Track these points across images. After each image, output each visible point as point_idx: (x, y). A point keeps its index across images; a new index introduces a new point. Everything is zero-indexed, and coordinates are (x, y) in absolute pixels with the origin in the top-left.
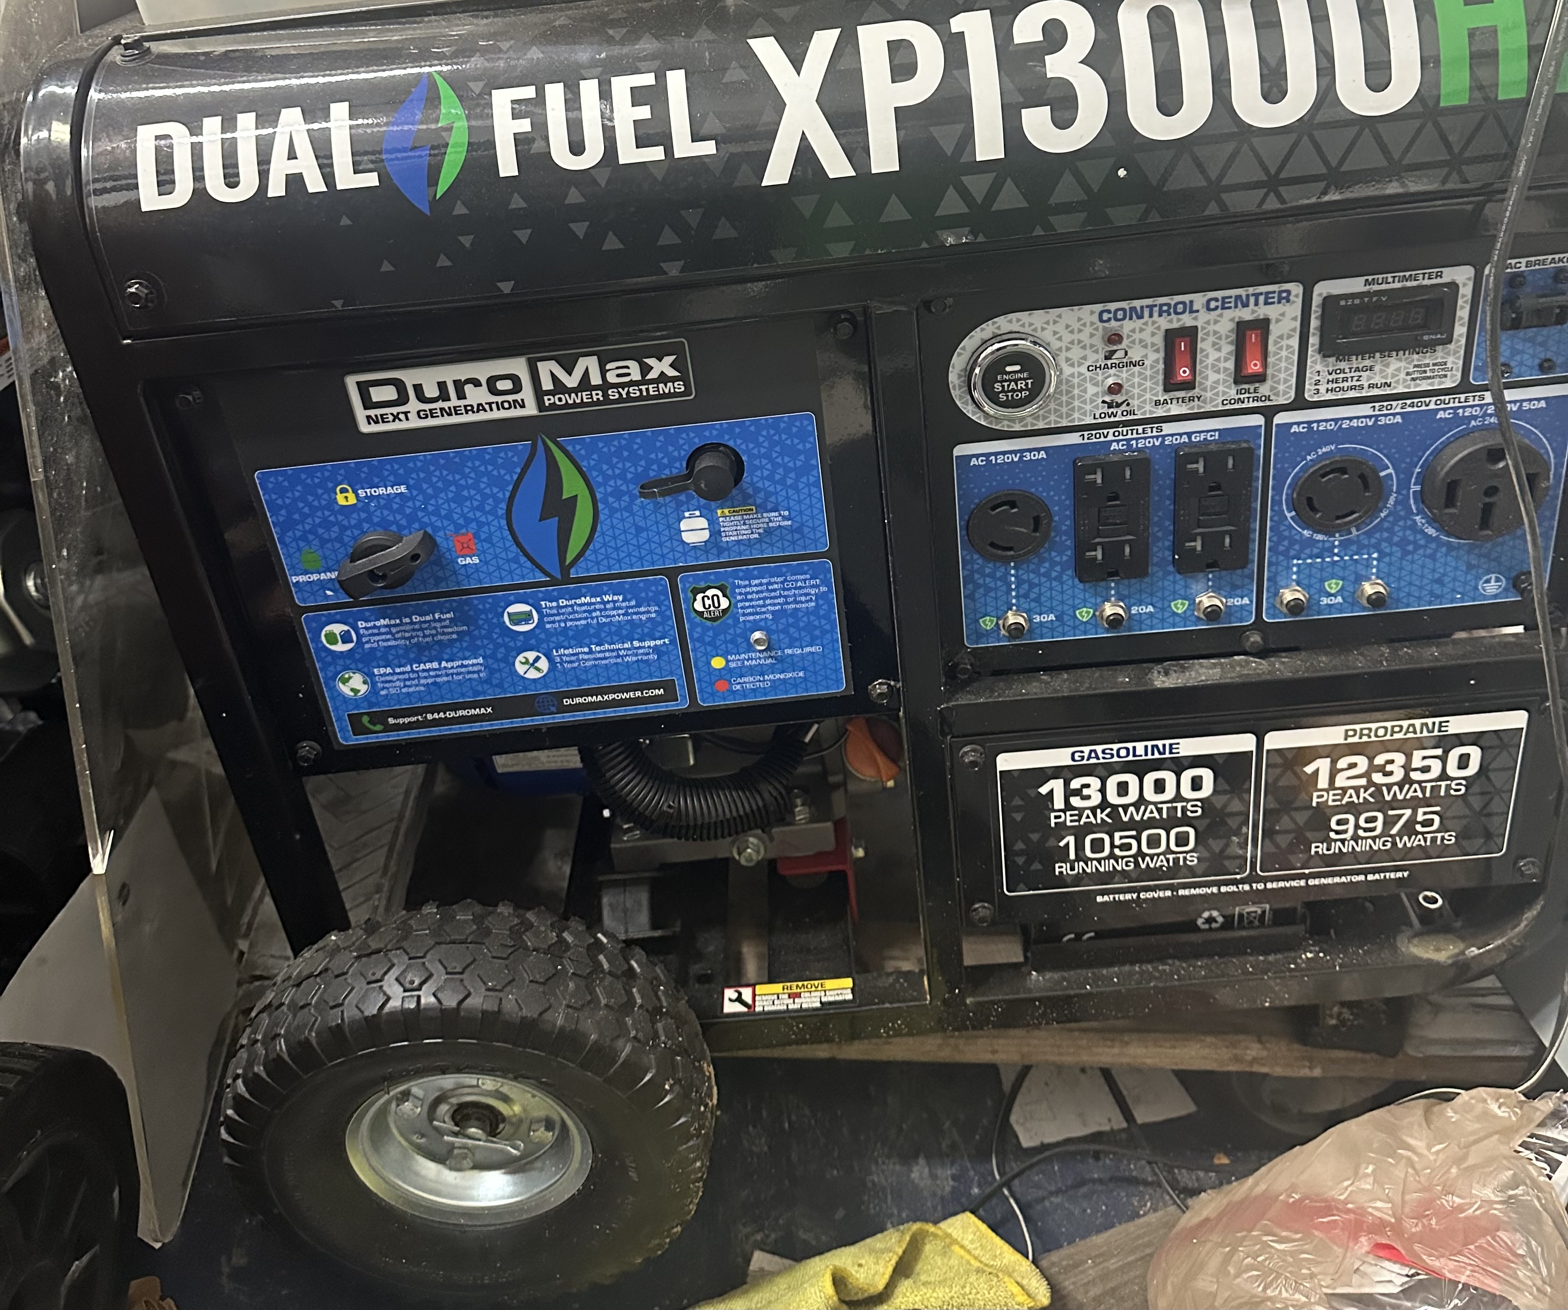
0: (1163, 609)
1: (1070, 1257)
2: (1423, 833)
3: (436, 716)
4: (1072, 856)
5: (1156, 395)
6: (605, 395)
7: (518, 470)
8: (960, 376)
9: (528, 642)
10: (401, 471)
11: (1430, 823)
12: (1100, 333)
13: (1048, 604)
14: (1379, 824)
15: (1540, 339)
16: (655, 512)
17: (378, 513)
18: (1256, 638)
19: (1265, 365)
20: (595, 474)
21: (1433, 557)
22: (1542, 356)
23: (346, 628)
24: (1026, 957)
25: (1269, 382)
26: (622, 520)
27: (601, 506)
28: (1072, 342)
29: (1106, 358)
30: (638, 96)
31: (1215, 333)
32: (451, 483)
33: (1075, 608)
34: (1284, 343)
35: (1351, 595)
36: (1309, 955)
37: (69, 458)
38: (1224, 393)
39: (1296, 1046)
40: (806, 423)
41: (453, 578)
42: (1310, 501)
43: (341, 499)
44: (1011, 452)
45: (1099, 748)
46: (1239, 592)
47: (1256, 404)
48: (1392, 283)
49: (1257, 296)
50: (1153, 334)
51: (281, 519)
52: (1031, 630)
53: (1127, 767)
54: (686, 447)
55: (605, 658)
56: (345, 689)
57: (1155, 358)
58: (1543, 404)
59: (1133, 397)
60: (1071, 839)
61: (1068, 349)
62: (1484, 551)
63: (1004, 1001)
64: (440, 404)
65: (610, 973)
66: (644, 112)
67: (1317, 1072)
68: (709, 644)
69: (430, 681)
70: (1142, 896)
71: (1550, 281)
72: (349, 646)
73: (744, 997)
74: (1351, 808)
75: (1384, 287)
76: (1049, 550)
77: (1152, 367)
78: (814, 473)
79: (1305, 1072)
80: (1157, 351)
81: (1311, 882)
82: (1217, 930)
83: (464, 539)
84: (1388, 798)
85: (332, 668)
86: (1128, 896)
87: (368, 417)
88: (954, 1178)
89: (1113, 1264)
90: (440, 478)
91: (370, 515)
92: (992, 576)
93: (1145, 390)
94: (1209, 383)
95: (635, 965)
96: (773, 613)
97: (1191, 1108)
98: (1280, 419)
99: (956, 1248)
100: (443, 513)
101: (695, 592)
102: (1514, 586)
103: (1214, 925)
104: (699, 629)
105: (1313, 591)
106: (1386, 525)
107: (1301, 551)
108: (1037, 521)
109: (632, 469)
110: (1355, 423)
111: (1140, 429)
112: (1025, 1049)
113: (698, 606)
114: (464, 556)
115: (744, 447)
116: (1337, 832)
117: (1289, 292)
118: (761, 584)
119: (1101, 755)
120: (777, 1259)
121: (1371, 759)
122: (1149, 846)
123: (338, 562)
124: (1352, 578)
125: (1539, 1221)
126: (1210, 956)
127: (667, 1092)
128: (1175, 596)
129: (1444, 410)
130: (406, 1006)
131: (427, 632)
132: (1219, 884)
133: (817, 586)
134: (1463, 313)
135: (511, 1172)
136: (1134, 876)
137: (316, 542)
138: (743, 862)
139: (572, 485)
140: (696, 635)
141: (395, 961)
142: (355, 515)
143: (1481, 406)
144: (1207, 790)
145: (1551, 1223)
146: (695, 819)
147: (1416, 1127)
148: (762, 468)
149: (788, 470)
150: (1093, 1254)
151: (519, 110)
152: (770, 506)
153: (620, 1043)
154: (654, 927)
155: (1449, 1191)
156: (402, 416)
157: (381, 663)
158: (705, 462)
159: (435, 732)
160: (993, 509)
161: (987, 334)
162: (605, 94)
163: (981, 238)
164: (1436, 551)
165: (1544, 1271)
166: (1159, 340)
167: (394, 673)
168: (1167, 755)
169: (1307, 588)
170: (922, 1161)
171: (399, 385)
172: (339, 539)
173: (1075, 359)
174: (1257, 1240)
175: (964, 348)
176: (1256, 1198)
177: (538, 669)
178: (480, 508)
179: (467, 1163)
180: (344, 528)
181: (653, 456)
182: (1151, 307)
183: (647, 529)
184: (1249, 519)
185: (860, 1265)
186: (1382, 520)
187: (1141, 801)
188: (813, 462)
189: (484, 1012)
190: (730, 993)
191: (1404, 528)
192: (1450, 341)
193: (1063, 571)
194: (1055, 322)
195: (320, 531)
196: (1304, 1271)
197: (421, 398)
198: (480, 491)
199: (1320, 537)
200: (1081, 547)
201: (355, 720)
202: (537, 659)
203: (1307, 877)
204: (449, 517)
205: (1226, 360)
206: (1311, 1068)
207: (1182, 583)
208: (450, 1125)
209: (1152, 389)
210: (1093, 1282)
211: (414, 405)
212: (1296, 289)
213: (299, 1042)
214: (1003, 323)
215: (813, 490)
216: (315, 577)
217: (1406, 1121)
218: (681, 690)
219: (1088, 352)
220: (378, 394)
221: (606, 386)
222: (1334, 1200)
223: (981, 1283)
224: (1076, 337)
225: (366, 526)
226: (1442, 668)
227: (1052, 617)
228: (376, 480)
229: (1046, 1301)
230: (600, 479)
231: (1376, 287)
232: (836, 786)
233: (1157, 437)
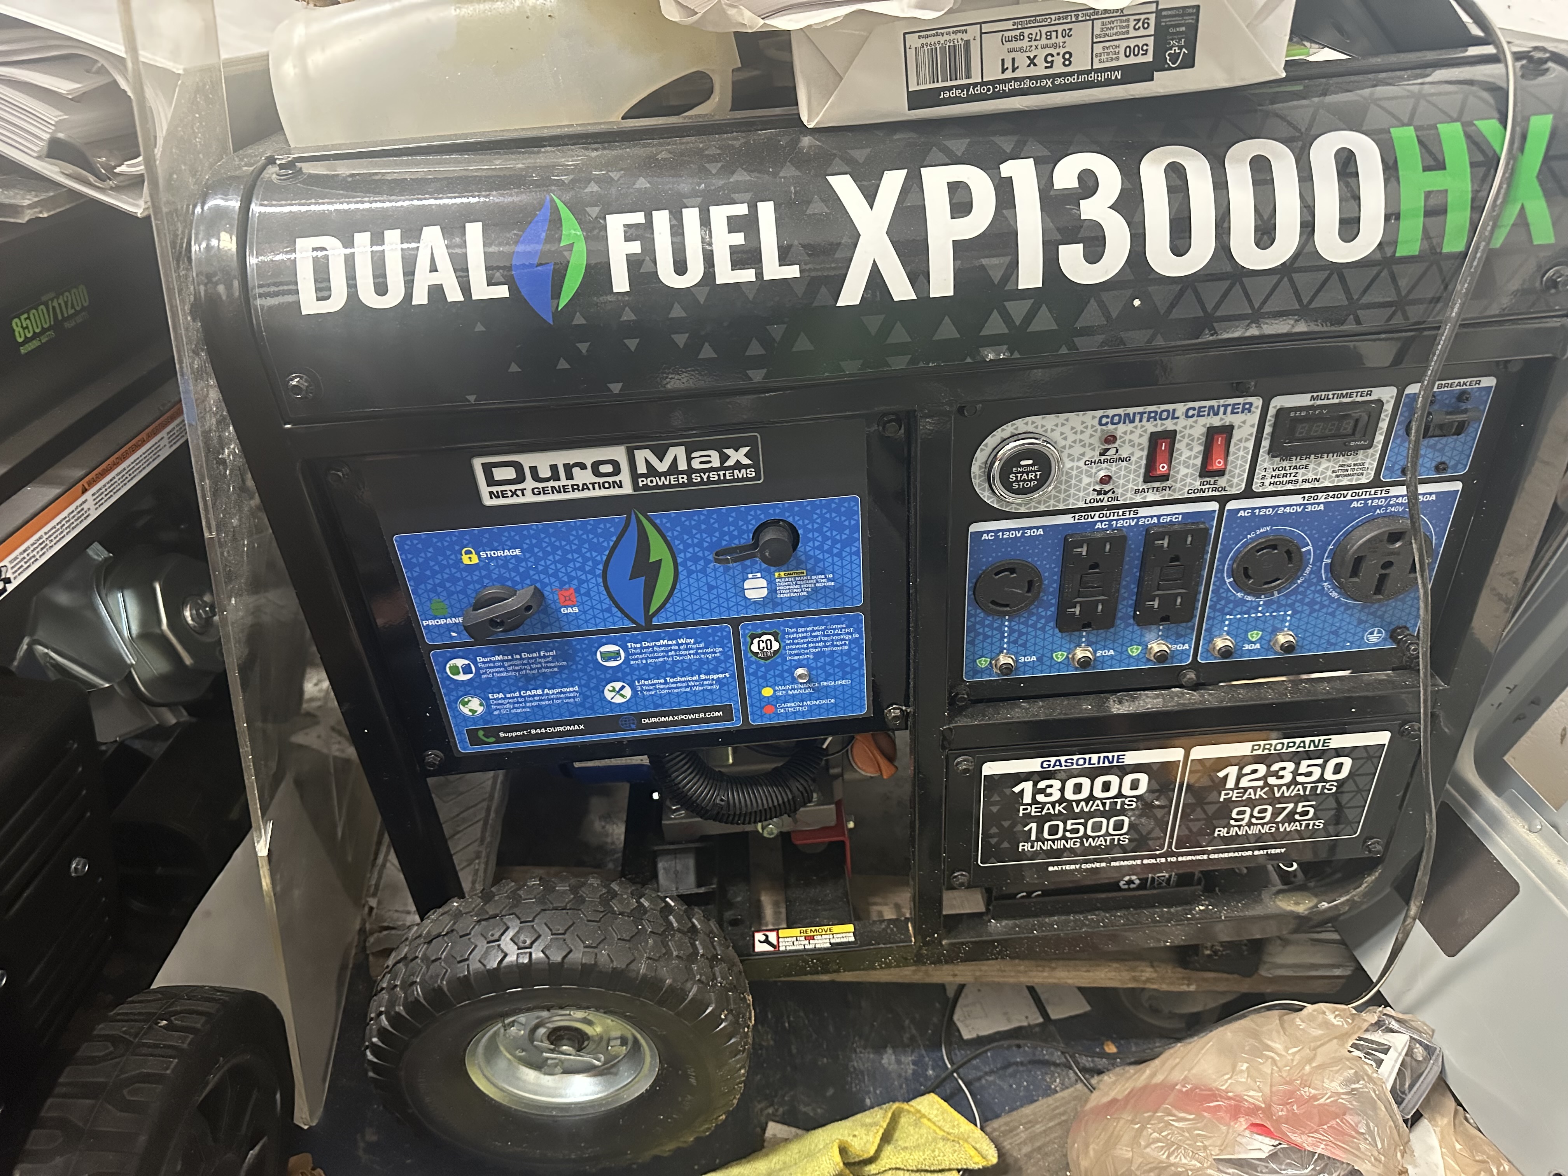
0: (1121, 653)
1: (1006, 1124)
2: (1299, 821)
3: (538, 731)
4: (1033, 837)
5: (1137, 485)
6: (690, 478)
7: (614, 538)
8: (980, 467)
9: (615, 675)
10: (517, 538)
11: (1306, 813)
12: (1098, 434)
13: (1032, 648)
14: (1268, 815)
15: (1439, 446)
16: (724, 573)
17: (496, 571)
18: (1191, 675)
19: (1226, 464)
20: (677, 542)
21: (1333, 614)
22: (1439, 460)
23: (467, 662)
24: (988, 909)
25: (1226, 477)
26: (698, 580)
27: (680, 568)
28: (1075, 442)
29: (1101, 454)
30: (734, 225)
31: (1190, 435)
32: (557, 548)
33: (1053, 651)
34: (1242, 445)
35: (1268, 642)
36: (1202, 908)
37: (235, 522)
38: (1191, 484)
39: (1180, 970)
40: (852, 504)
41: (557, 624)
42: (1246, 570)
43: (466, 559)
44: (1014, 529)
45: (1063, 759)
46: (1182, 640)
47: (1214, 493)
48: (1332, 398)
49: (1226, 406)
50: (1141, 436)
51: (415, 574)
52: (1017, 669)
53: (1082, 773)
54: (753, 522)
55: (677, 688)
56: (465, 710)
57: (1140, 456)
58: (1434, 497)
59: (1118, 487)
60: (1034, 826)
61: (1071, 447)
62: (1372, 610)
63: (972, 942)
64: (551, 483)
65: (679, 930)
66: (739, 239)
67: (1192, 988)
68: (761, 677)
69: (534, 704)
70: (1083, 866)
71: (1454, 400)
72: (470, 676)
73: (770, 939)
74: (1251, 803)
75: (1326, 402)
76: (1037, 607)
77: (1137, 462)
78: (856, 544)
79: (1184, 988)
80: (1142, 450)
81: (1212, 856)
82: (1134, 889)
83: (567, 594)
84: (1277, 795)
85: (454, 693)
86: (1073, 867)
87: (491, 493)
88: (914, 1063)
89: (1039, 1128)
90: (550, 544)
91: (490, 572)
92: (991, 626)
93: (1128, 481)
94: (1179, 476)
95: (696, 923)
96: (814, 654)
97: (1088, 1008)
98: (1231, 505)
99: (924, 1121)
100: (551, 572)
101: (753, 637)
102: (1391, 637)
103: (1132, 886)
104: (754, 666)
105: (1239, 639)
106: (1301, 589)
107: (1233, 609)
108: (1030, 584)
109: (708, 539)
110: (1288, 510)
111: (1121, 512)
112: (978, 974)
113: (755, 648)
114: (567, 607)
115: (800, 522)
116: (1236, 820)
117: (1251, 404)
118: (806, 632)
119: (1063, 763)
120: (785, 1127)
121: (1269, 766)
122: (1093, 831)
123: (462, 609)
124: (1270, 630)
125: (1375, 1108)
126: (1127, 908)
127: (723, 1021)
128: (1132, 642)
129: (1358, 500)
130: (521, 961)
131: (534, 666)
132: (1142, 858)
133: (851, 634)
134: (1384, 425)
135: (595, 1076)
136: (1079, 852)
137: (444, 593)
138: (766, 835)
139: (658, 550)
140: (751, 671)
141: (509, 924)
142: (477, 573)
143: (1386, 498)
144: (1143, 788)
145: (1383, 1109)
146: (741, 809)
147: (1274, 1034)
148: (814, 539)
149: (835, 542)
150: (1023, 1121)
151: (631, 233)
152: (818, 570)
153: (689, 985)
154: (699, 885)
155: (1305, 1084)
156: (519, 493)
157: (495, 690)
158: (769, 535)
159: (537, 743)
160: (996, 574)
161: (1006, 434)
162: (705, 222)
163: (1016, 355)
164: (1336, 609)
165: (1380, 1146)
166: (1145, 441)
167: (506, 698)
168: (1115, 764)
169: (1235, 637)
170: (890, 1051)
171: (518, 467)
172: (463, 592)
173: (1076, 455)
174: (1161, 1120)
175: (986, 445)
176: (1156, 1085)
177: (623, 696)
178: (582, 569)
179: (559, 1069)
180: (467, 583)
181: (726, 529)
182: (1142, 414)
183: (717, 587)
184: (1198, 584)
185: (855, 1136)
186: (1299, 586)
187: (1091, 798)
188: (856, 535)
189: (583, 965)
190: (759, 936)
191: (1314, 592)
192: (1370, 446)
193: (1047, 623)
194: (1063, 425)
195: (448, 585)
196: (1199, 1144)
197: (536, 477)
198: (582, 555)
199: (1249, 598)
200: (1063, 604)
201: (473, 734)
202: (623, 688)
203: (1208, 853)
204: (555, 575)
205: (1196, 457)
206: (1188, 985)
207: (1139, 632)
208: (546, 1044)
209: (1134, 480)
210: (1024, 1143)
211: (529, 483)
212: (1257, 402)
213: (434, 989)
214: (1020, 425)
215: (854, 557)
216: (442, 621)
217: (1265, 1029)
218: (737, 713)
219: (1087, 450)
220: (500, 474)
221: (690, 471)
222: (1218, 1089)
223: (948, 1148)
224: (1079, 437)
225: (486, 581)
226: (1333, 699)
227: (1034, 658)
228: (496, 544)
229: (995, 1160)
230: (681, 547)
231: (1319, 402)
232: (836, 777)
233: (1133, 519)
